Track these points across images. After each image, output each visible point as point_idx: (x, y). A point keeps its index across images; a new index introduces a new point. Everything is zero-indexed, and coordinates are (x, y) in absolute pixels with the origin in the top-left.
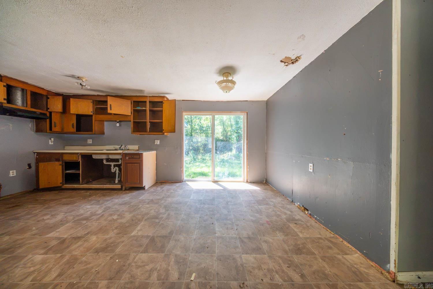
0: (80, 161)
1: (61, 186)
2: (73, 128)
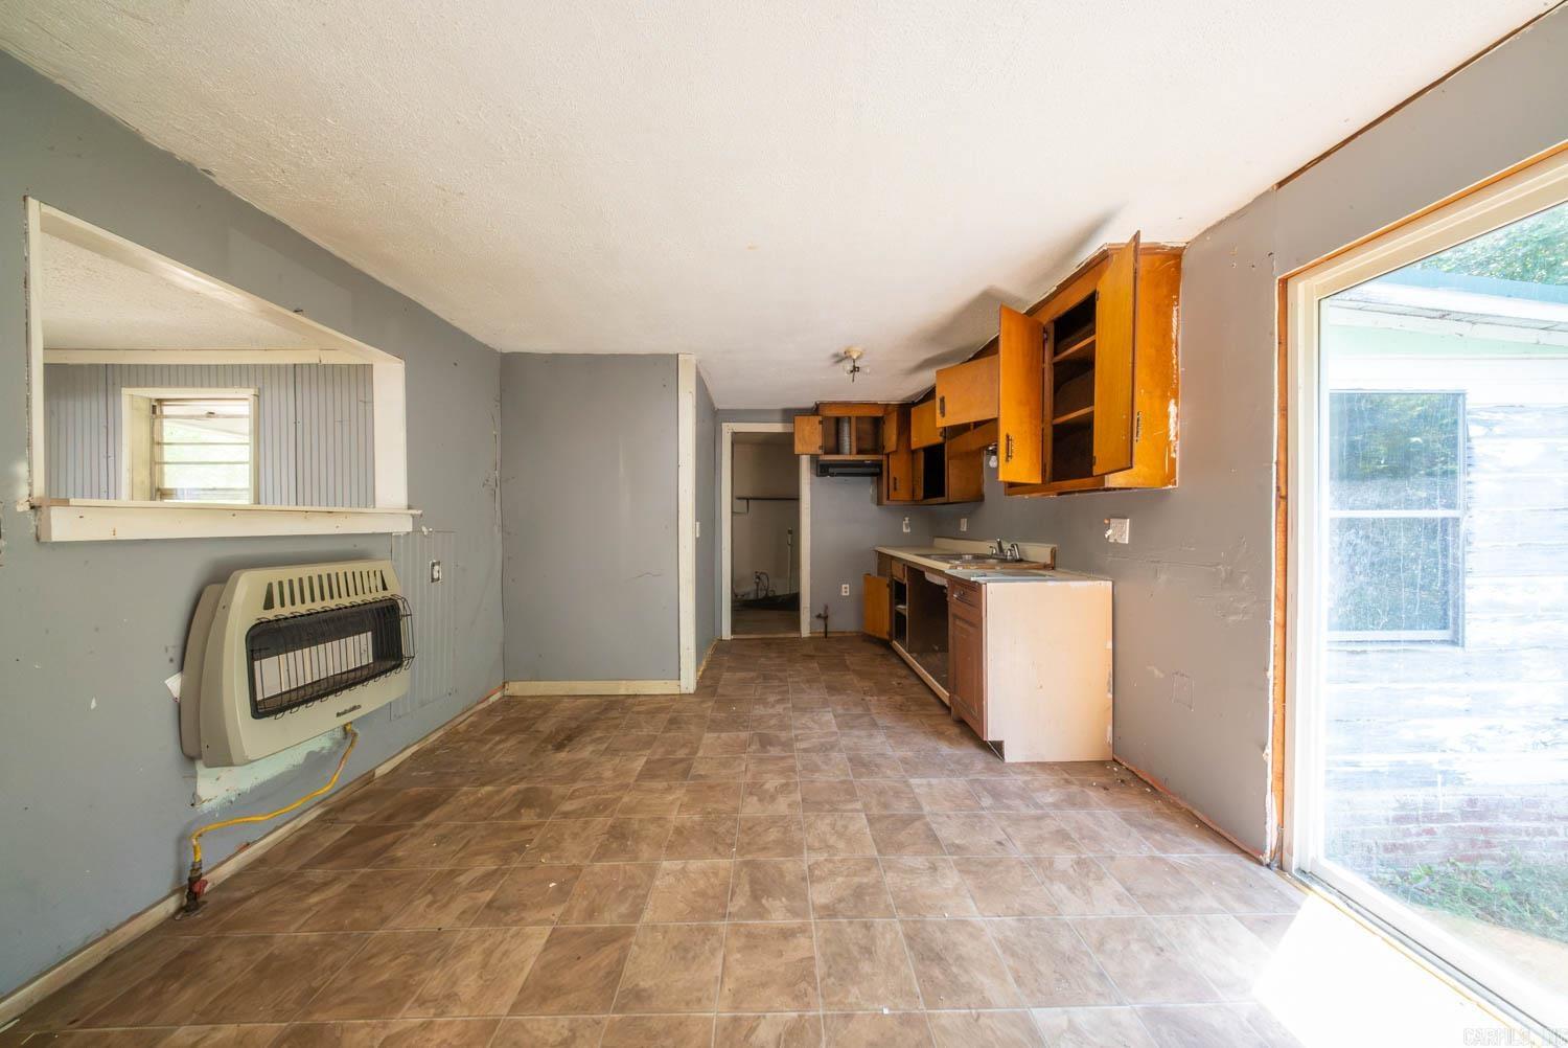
0: (906, 584)
1: (890, 642)
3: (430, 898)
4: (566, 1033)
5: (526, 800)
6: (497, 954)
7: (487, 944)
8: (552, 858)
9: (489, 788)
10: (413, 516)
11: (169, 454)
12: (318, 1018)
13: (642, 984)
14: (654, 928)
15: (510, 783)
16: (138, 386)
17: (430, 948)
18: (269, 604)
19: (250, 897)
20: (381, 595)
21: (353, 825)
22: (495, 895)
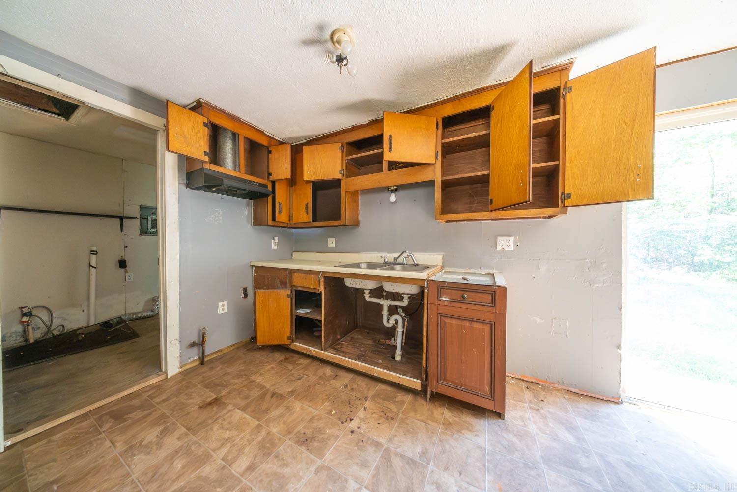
0: (321, 292)
1: (290, 345)
2: (308, 214)
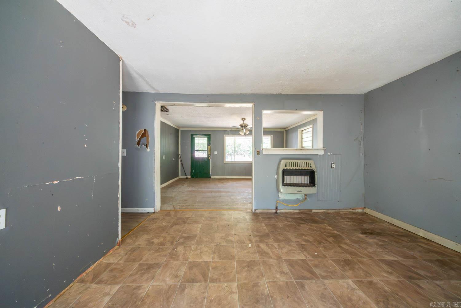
3: (296, 235)
4: (286, 272)
5: (335, 236)
6: (293, 251)
7: (294, 249)
8: (324, 250)
9: (330, 228)
10: (324, 150)
11: (304, 140)
12: (271, 235)
13: (306, 287)
14: (324, 285)
15: (337, 231)
16: (301, 128)
17: (288, 241)
18: (286, 166)
19: (281, 216)
20: (309, 168)
21: (301, 217)
22: (305, 244)
